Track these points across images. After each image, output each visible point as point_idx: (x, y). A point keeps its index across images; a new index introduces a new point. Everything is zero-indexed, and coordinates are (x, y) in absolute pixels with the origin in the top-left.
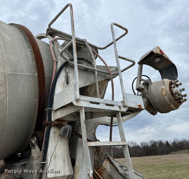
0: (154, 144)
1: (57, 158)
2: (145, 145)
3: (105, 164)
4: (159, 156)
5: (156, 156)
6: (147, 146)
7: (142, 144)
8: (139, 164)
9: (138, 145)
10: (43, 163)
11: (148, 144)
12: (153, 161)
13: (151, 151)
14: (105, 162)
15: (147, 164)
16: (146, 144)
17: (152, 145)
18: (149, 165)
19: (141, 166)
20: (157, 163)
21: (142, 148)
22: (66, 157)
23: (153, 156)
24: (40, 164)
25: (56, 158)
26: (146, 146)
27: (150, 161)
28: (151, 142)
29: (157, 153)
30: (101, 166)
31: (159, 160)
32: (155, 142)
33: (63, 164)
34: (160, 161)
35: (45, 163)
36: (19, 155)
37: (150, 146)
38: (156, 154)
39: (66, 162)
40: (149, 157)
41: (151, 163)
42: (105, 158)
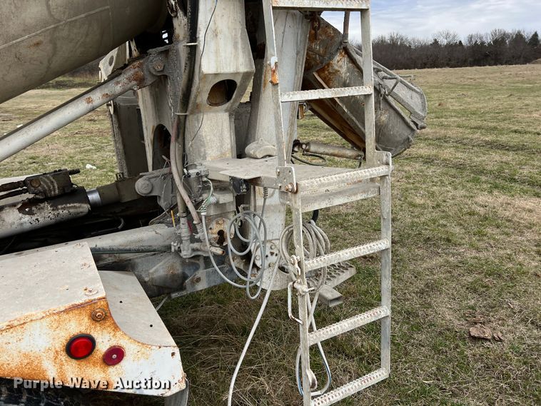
0: (500, 41)
1: (219, 36)
2: (477, 41)
3: (338, 62)
4: (504, 66)
5: (495, 67)
6: (483, 43)
7: (471, 38)
8: (449, 83)
9: (460, 42)
10: (190, 44)
11: (484, 39)
12: (483, 76)
13: (487, 56)
14: (337, 58)
15: (466, 83)
16: (481, 38)
17: (496, 41)
18: (469, 85)
19: (451, 86)
20: (491, 81)
21: (468, 47)
22: (239, 35)
23: (488, 67)
24: (187, 46)
25: (216, 35)
26: (479, 43)
27: (477, 77)
28: (495, 34)
29: (500, 59)
30: (328, 65)
31: (498, 74)
32: (504, 34)
33: (233, 51)
34: (499, 78)
35: (196, 45)
36: (166, 39)
37: (489, 44)
38: (497, 61)
39: (239, 46)
40: (478, 67)
41: (478, 80)
42: (338, 49)
